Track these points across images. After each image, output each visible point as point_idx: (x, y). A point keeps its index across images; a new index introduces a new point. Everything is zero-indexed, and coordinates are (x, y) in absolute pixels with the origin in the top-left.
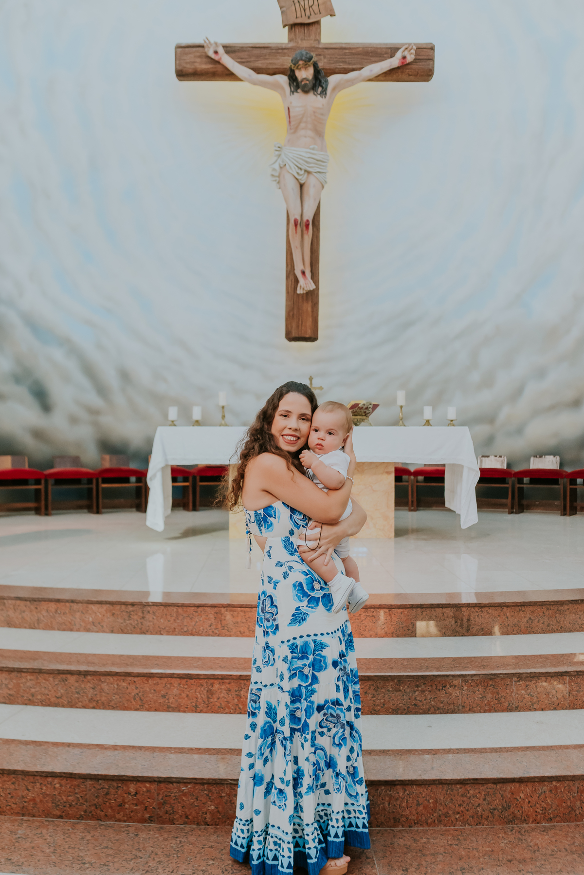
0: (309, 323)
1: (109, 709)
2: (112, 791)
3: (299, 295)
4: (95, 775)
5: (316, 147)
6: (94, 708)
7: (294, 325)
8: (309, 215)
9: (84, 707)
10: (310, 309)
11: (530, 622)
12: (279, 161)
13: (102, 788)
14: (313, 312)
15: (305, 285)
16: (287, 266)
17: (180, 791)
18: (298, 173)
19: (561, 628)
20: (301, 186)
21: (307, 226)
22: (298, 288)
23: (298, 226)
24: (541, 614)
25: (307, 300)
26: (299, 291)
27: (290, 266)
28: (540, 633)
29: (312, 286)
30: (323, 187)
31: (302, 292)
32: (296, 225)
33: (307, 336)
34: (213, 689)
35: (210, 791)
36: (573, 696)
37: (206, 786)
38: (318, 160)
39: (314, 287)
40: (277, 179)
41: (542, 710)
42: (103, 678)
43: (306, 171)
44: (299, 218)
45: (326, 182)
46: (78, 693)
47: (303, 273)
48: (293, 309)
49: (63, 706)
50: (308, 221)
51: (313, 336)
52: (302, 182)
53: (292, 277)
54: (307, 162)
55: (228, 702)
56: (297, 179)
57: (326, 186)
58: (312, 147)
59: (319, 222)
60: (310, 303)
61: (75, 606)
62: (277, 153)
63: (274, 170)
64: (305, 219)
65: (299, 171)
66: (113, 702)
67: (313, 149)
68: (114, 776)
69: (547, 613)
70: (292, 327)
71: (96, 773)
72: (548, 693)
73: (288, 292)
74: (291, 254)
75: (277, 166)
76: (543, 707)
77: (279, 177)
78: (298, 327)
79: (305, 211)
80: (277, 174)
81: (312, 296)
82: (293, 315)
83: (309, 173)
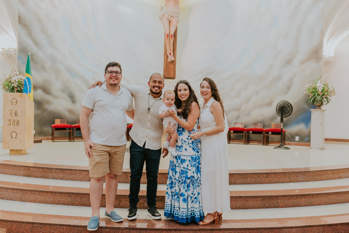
0: (172, 72)
1: (86, 206)
2: (83, 231)
3: (168, 62)
4: (77, 225)
5: (175, 7)
6: (80, 206)
7: (167, 73)
8: (172, 33)
9: (77, 205)
10: (172, 67)
11: (235, 180)
12: (162, 12)
13: (79, 230)
14: (173, 68)
15: (171, 58)
16: (164, 51)
17: (105, 231)
18: (169, 17)
19: (246, 182)
20: (170, 22)
21: (172, 37)
22: (168, 59)
23: (168, 36)
24: (239, 178)
25: (171, 64)
26: (168, 61)
27: (165, 51)
28: (239, 184)
29: (173, 59)
30: (178, 22)
31: (169, 61)
32: (167, 36)
33: (171, 77)
34: (121, 200)
35: (115, 231)
36: (245, 204)
37: (114, 230)
38: (176, 13)
39: (174, 59)
40: (161, 19)
41: (234, 209)
42: (84, 196)
43: (171, 16)
44: (168, 34)
45: (179, 21)
46: (75, 200)
47: (170, 54)
48: (166, 67)
49: (70, 205)
50: (172, 35)
51: (174, 77)
52: (170, 20)
53: (166, 55)
54: (172, 13)
55: (126, 204)
56: (168, 19)
57: (179, 22)
58: (174, 7)
59: (176, 35)
60: (173, 65)
61: (77, 172)
62: (161, 9)
63: (160, 15)
64: (171, 34)
65: (169, 16)
66: (87, 204)
67: (174, 8)
68: (84, 226)
69: (241, 177)
70: (166, 74)
71: (78, 225)
72: (236, 203)
73: (164, 61)
74: (166, 47)
75: (161, 14)
76: (234, 208)
77: (162, 18)
78: (168, 74)
79: (171, 31)
80: (161, 17)
81: (173, 62)
82: (166, 69)
83: (173, 17)
